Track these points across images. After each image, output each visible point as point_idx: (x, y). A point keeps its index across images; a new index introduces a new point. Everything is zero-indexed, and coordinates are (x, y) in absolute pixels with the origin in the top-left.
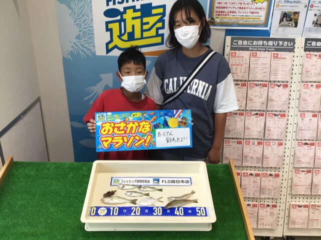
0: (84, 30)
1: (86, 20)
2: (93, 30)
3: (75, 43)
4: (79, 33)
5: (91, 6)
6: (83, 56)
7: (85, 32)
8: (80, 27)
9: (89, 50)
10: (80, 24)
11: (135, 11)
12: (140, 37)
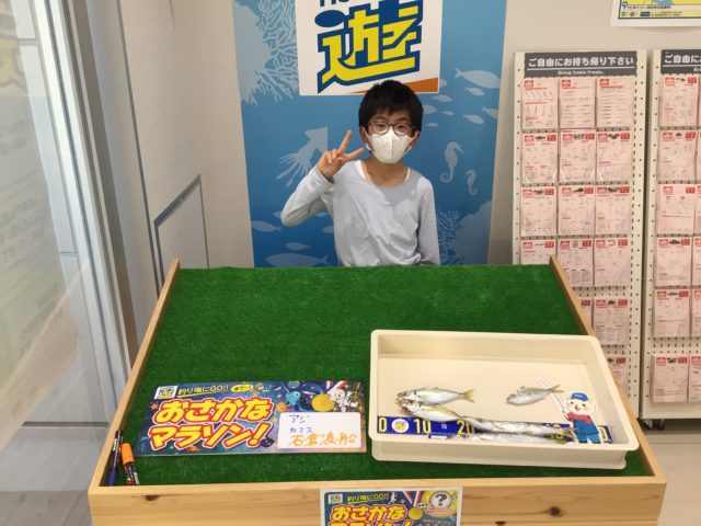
0: (280, 51)
1: (283, 32)
2: (296, 50)
3: (264, 75)
4: (271, 57)
5: (294, 8)
6: (278, 97)
7: (281, 54)
8: (274, 46)
9: (287, 86)
10: (274, 41)
11: (370, 13)
12: (377, 59)
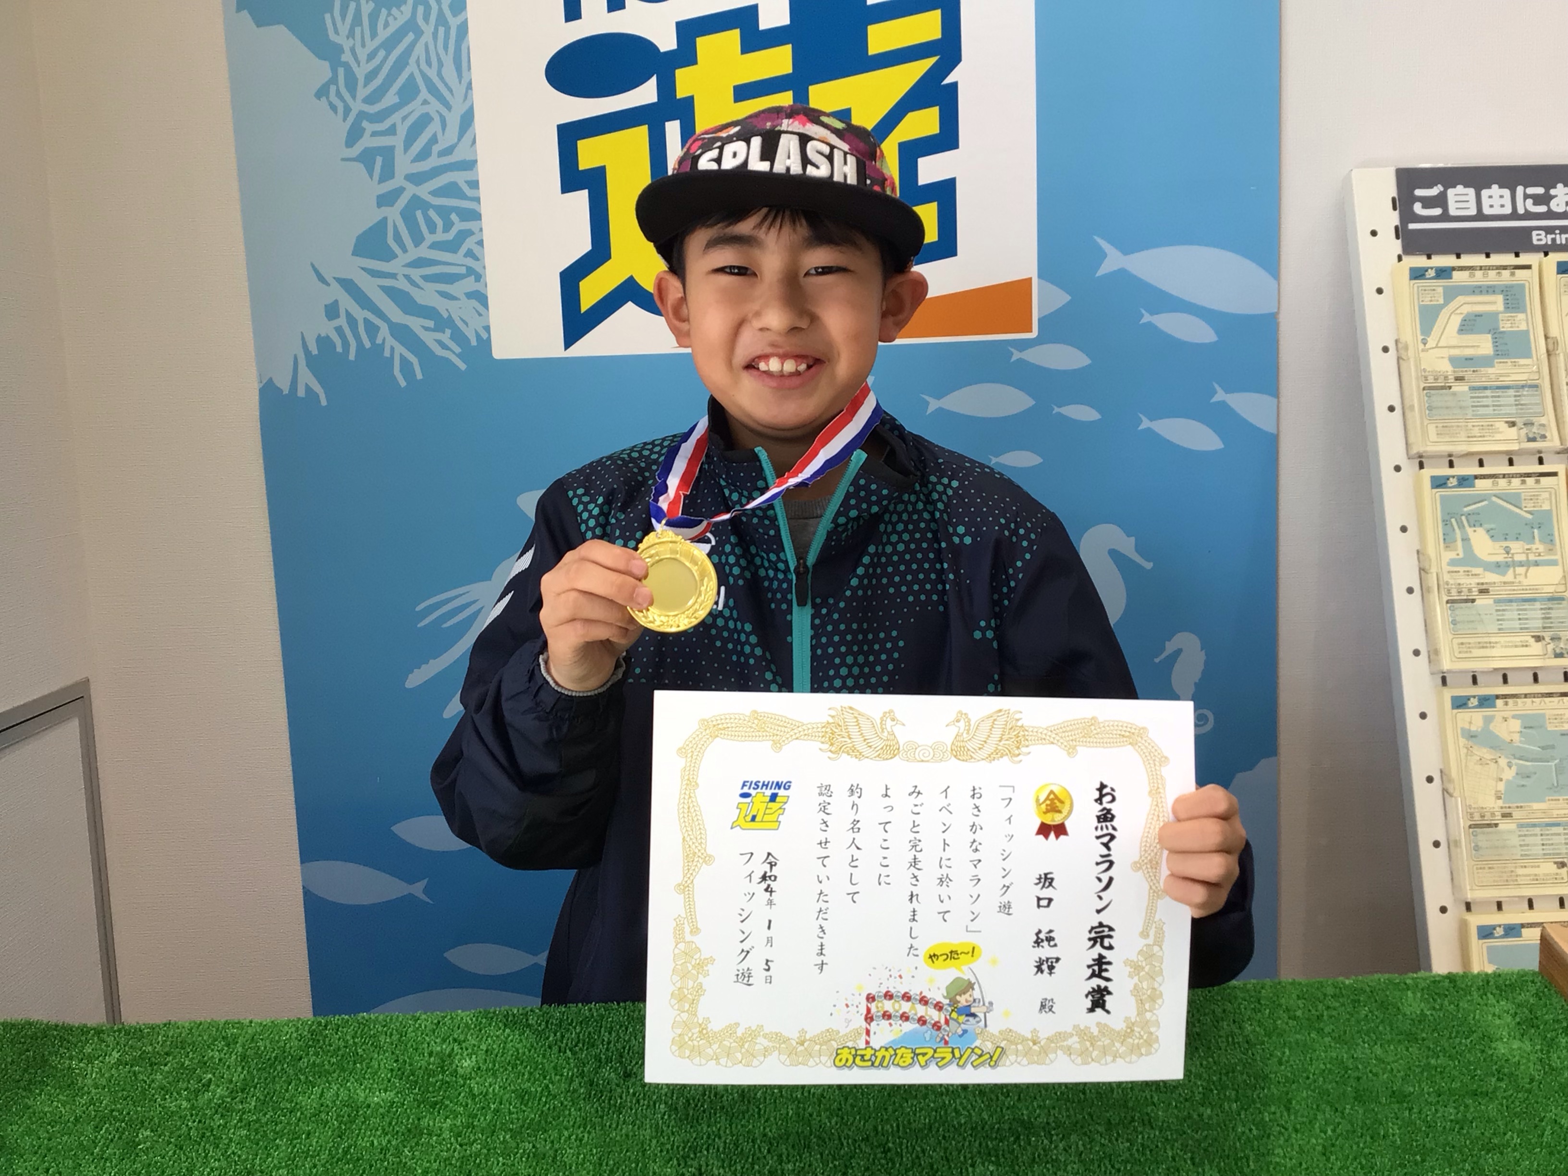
0: (411, 189)
1: (424, 121)
2: (474, 184)
3: (348, 285)
4: (377, 215)
6: (405, 364)
8: (388, 173)
9: (442, 323)
10: (388, 153)
